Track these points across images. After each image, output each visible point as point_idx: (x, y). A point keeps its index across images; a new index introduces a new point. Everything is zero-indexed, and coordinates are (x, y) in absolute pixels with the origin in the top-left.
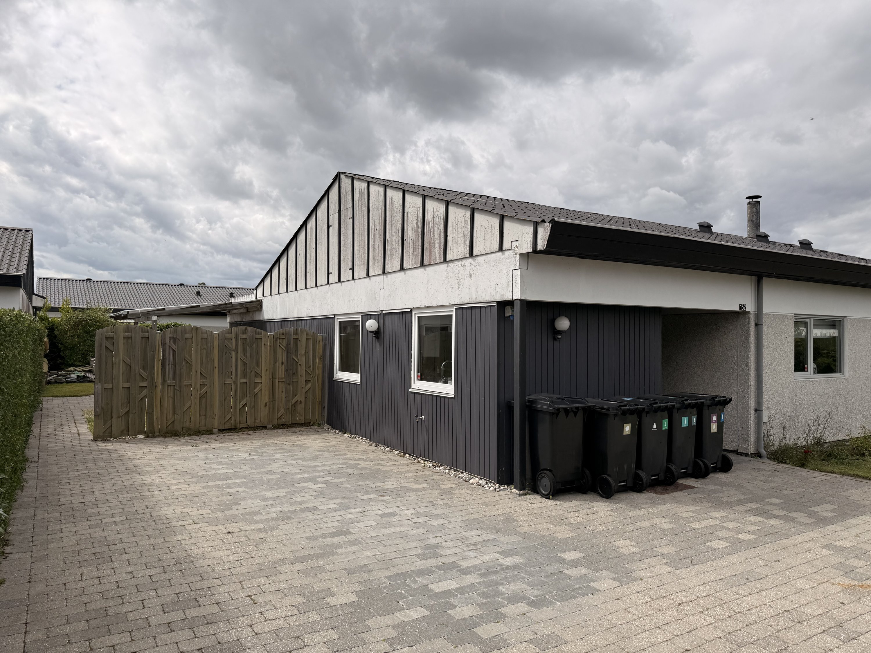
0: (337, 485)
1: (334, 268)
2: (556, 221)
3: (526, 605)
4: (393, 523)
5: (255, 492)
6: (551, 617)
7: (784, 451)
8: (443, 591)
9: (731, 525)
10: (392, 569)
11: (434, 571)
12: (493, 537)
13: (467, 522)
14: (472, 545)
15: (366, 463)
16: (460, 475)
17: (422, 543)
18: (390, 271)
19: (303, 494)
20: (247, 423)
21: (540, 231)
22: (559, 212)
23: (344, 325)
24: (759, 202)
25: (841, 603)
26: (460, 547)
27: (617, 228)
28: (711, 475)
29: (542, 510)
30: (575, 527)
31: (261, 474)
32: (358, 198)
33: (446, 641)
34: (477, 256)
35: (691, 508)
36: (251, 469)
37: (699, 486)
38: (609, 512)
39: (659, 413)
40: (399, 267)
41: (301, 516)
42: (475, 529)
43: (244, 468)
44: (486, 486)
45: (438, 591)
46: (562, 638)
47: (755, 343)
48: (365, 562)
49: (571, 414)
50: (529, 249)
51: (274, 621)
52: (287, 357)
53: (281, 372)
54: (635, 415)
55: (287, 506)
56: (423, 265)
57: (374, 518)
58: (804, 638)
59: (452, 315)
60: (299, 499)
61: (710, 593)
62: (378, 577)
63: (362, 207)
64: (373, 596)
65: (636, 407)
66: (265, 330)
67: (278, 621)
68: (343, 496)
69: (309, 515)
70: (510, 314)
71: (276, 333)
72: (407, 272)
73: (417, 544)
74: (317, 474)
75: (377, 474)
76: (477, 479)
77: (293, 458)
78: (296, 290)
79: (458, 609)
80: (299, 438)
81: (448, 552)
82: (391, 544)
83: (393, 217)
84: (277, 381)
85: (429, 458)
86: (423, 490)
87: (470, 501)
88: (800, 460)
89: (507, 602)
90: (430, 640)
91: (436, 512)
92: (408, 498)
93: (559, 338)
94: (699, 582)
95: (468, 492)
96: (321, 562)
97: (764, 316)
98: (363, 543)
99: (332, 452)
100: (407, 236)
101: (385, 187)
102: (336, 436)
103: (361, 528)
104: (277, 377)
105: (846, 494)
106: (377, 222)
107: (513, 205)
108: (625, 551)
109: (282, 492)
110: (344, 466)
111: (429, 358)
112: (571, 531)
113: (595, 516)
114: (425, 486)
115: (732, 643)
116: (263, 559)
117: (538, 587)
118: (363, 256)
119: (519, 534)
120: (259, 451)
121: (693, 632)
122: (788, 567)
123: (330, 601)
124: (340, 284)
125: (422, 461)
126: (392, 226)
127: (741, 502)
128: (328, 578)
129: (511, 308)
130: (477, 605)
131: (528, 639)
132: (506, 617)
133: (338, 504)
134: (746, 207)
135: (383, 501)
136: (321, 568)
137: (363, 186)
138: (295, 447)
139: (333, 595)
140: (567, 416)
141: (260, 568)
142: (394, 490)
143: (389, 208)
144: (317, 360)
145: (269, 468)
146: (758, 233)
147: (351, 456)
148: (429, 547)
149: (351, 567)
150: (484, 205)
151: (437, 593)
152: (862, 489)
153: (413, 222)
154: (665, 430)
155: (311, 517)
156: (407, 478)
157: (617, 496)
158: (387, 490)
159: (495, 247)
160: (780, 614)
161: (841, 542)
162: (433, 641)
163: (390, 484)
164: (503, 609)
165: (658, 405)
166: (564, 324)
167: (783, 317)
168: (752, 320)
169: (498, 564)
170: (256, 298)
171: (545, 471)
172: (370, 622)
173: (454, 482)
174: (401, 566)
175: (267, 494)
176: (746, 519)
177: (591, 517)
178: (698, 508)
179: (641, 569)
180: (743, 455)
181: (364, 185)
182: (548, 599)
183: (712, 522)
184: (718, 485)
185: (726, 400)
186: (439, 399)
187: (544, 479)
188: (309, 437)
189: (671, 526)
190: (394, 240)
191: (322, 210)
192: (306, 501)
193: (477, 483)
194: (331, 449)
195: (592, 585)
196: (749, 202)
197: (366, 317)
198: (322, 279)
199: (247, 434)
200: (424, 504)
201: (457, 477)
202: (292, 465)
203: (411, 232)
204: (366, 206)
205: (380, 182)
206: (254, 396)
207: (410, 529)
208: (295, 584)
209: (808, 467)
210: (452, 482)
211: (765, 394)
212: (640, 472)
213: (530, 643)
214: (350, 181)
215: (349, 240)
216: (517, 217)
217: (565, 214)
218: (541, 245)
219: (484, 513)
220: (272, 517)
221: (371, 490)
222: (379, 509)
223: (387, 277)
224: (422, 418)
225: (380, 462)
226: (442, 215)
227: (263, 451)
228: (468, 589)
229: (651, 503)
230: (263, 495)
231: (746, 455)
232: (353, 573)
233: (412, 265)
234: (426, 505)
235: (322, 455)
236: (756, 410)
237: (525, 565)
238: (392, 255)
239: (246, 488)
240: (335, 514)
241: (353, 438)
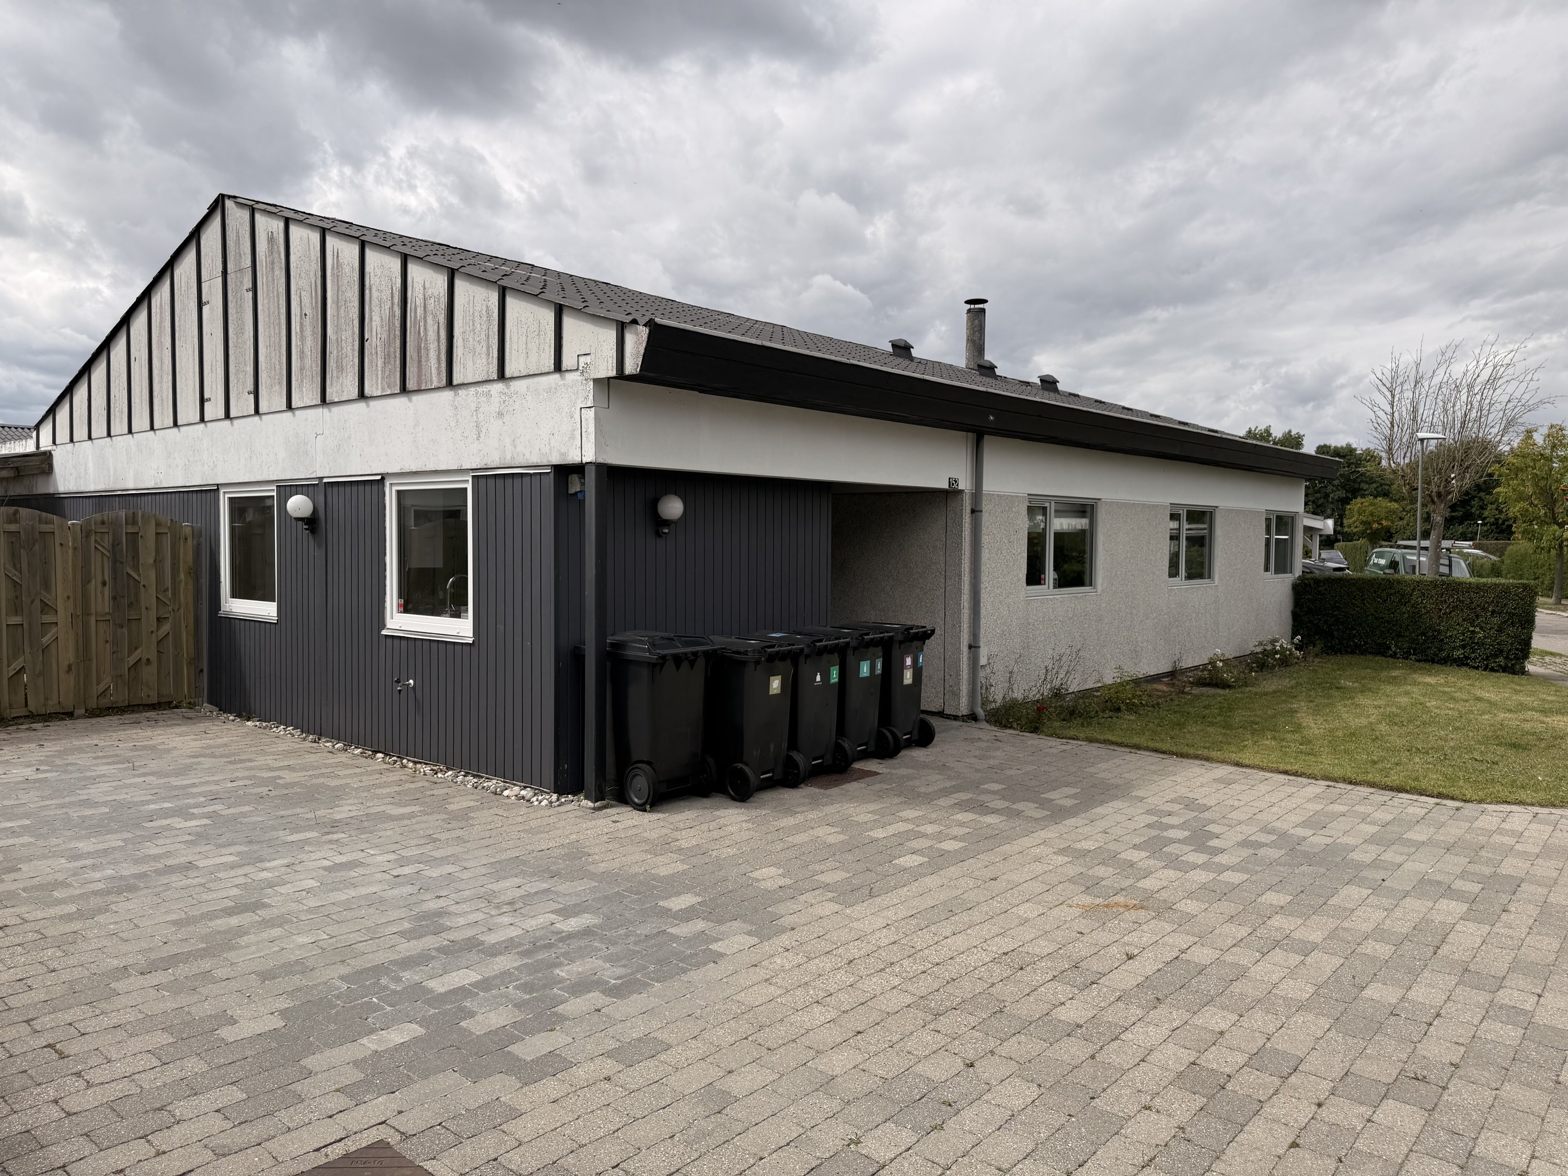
0: (234, 818)
1: (215, 389)
2: (656, 324)
3: (601, 995)
4: (352, 881)
5: (52, 843)
6: (644, 1010)
7: (1009, 709)
8: (451, 990)
9: (930, 829)
10: (352, 962)
11: (433, 958)
12: (545, 886)
13: (498, 866)
14: (506, 904)
15: (295, 775)
16: (485, 785)
17: (411, 910)
18: (336, 400)
19: (160, 842)
20: (26, 705)
21: (630, 339)
22: (663, 306)
23: (239, 507)
24: (983, 310)
25: (1078, 933)
26: (483, 909)
27: (760, 344)
28: (903, 753)
29: (634, 831)
30: (685, 853)
31: (67, 807)
32: (264, 250)
33: (457, 1074)
34: (513, 378)
35: (872, 807)
36: (43, 798)
37: (885, 771)
38: (744, 825)
39: (825, 656)
40: (355, 393)
41: (158, 883)
42: (511, 876)
43: (24, 798)
44: (534, 799)
45: (442, 990)
46: (662, 1041)
47: (971, 541)
48: (299, 954)
49: (685, 665)
50: (610, 371)
51: (106, 1085)
52: (114, 571)
53: (101, 601)
54: (789, 662)
55: (126, 865)
56: (404, 390)
57: (314, 874)
58: (1028, 991)
59: (466, 489)
60: (154, 851)
61: (897, 938)
62: (324, 979)
63: (273, 269)
64: (315, 1014)
65: (790, 647)
66: (62, 514)
67: (117, 1085)
68: (248, 839)
69: (177, 880)
70: (578, 490)
71: (88, 522)
72: (373, 403)
73: (403, 913)
74: (191, 801)
75: (319, 794)
76: (516, 788)
77: (137, 772)
78: (130, 431)
79: (479, 1017)
80: (149, 733)
81: (461, 921)
82: (348, 918)
83: (340, 293)
84: (93, 619)
85: (422, 757)
86: (411, 816)
87: (503, 829)
88: (1031, 722)
89: (568, 994)
90: (426, 1077)
91: (437, 854)
92: (380, 834)
93: (665, 533)
94: (881, 922)
95: (500, 812)
96: (206, 965)
97: (984, 498)
98: (292, 921)
99: (221, 756)
100: (371, 333)
101: (323, 232)
102: (230, 726)
103: (288, 894)
104: (93, 611)
105: (1092, 770)
106: (306, 300)
107: (581, 285)
108: (769, 885)
109: (114, 841)
110: (248, 782)
111: (422, 571)
112: (682, 861)
113: (722, 833)
114: (416, 809)
115: (926, 1012)
116: (77, 973)
117: (623, 962)
118: (278, 367)
119: (592, 876)
120: (58, 762)
121: (869, 1003)
122: (1010, 887)
123: (228, 1033)
124: (228, 422)
125: (411, 765)
126: (338, 311)
127: (945, 792)
128: (222, 992)
129: (580, 479)
130: (515, 1005)
131: (604, 1051)
132: (568, 1019)
133: (239, 854)
134: (964, 317)
135: (330, 842)
136: (206, 975)
137: (275, 227)
138: (140, 750)
139: (233, 1021)
140: (678, 668)
141: (72, 989)
142: (353, 821)
143: (333, 274)
144: (182, 576)
145: (83, 795)
146: (981, 362)
147: (263, 762)
148: (424, 916)
149: (269, 968)
150: (525, 282)
151: (441, 994)
152: (1115, 761)
153: (383, 305)
154: (834, 684)
155: (181, 883)
156: (379, 797)
157: (758, 796)
158: (339, 821)
159: (547, 364)
160: (995, 959)
161: (1083, 843)
162: (431, 1079)
163: (343, 812)
164: (561, 1007)
165: (824, 643)
166: (673, 508)
167: (1011, 499)
168: (967, 504)
169: (553, 932)
170: (38, 447)
171: (639, 765)
172: (309, 1062)
173: (474, 797)
174: (370, 956)
175: (80, 845)
176: (952, 817)
177: (715, 834)
178: (883, 806)
179: (792, 911)
180: (951, 719)
181: (278, 226)
182: (640, 980)
183: (902, 827)
184: (912, 768)
185: (927, 630)
186: (442, 646)
187: (638, 778)
188: (169, 730)
189: (842, 837)
190: (343, 338)
191: (185, 269)
192: (168, 854)
193: (516, 796)
194: (218, 751)
195: (714, 947)
196: (970, 309)
197: (287, 489)
198: (188, 409)
199: (29, 729)
200: (413, 842)
201: (480, 788)
202: (134, 785)
203: (379, 324)
204: (283, 266)
205: (311, 221)
206: (40, 651)
207: (387, 887)
208: (151, 1011)
209: (1042, 731)
210: (470, 797)
211: (983, 621)
212: (795, 755)
213: (608, 1057)
214: (246, 214)
215: (247, 333)
216: (586, 310)
217: (675, 311)
218: (632, 365)
219: (528, 847)
220: (95, 889)
221: (307, 823)
222: (325, 856)
223: (330, 411)
224: (410, 684)
225: (324, 770)
226: (441, 295)
227: (67, 762)
228: (498, 981)
229: (810, 804)
230: (71, 849)
231: (956, 718)
232: (273, 978)
233: (383, 389)
234: (419, 843)
235: (199, 763)
236: (970, 647)
237: (601, 927)
238: (341, 369)
239: (32, 836)
240: (233, 873)
241: (265, 728)
